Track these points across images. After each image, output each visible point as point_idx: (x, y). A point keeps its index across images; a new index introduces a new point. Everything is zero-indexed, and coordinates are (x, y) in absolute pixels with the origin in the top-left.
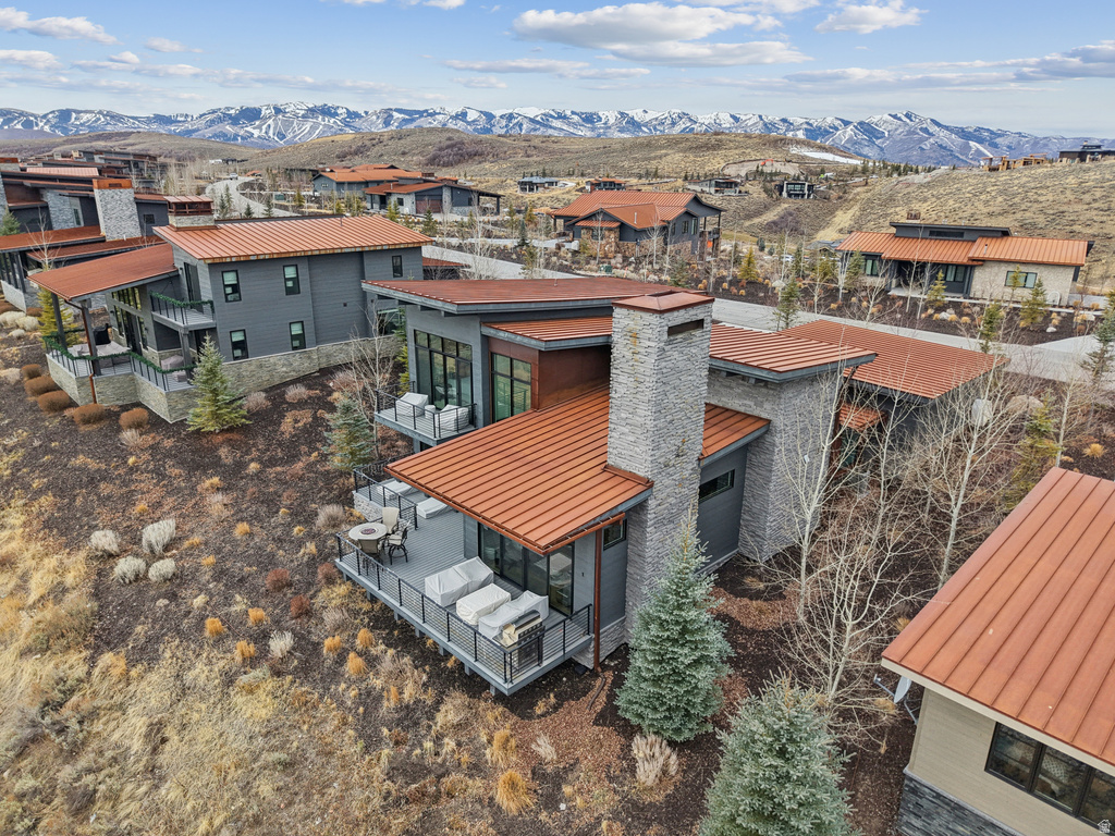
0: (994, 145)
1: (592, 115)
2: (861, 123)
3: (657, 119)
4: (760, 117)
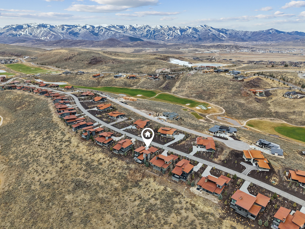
0: (226, 34)
1: (122, 26)
2: (193, 28)
3: (140, 27)
4: (168, 26)
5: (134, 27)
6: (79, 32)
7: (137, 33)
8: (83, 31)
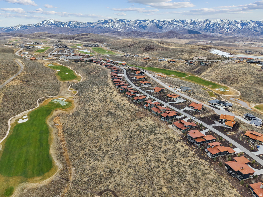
1: (184, 20)
3: (200, 21)
4: (228, 20)
5: (194, 21)
6: (147, 26)
7: (196, 27)
8: (151, 24)
